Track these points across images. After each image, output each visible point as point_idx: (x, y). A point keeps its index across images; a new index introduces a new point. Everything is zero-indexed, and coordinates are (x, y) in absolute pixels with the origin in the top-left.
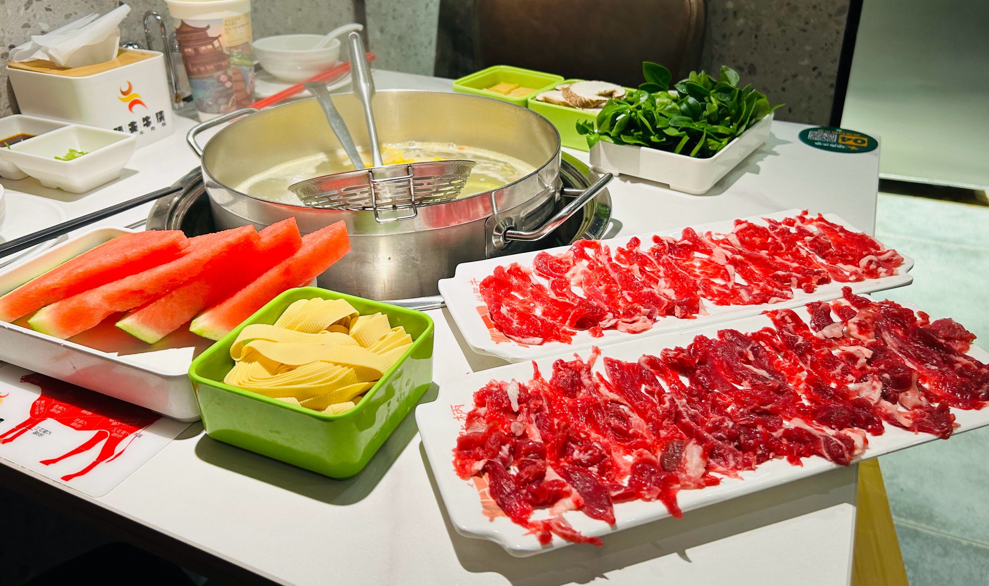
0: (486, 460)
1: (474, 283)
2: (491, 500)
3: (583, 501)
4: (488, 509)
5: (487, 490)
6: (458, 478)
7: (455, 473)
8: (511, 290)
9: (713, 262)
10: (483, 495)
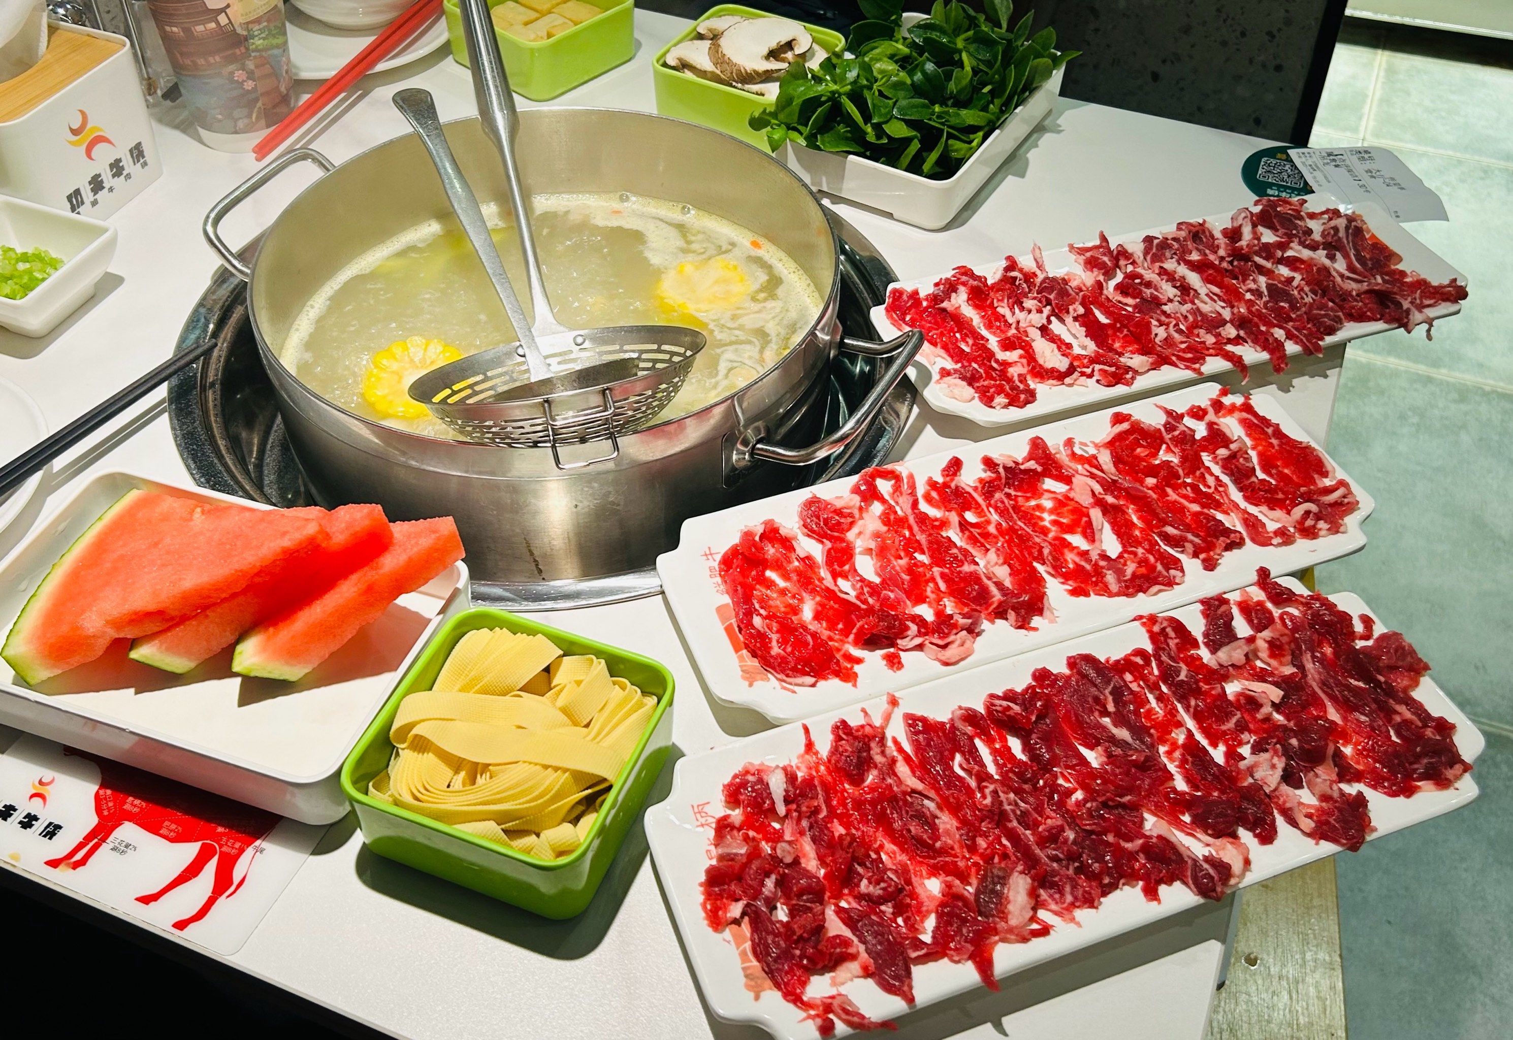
0: (745, 902)
1: (710, 557)
2: (755, 963)
3: (873, 966)
4: (752, 980)
5: (748, 945)
6: (710, 930)
7: (706, 922)
8: (765, 568)
9: (1072, 500)
10: (743, 954)
